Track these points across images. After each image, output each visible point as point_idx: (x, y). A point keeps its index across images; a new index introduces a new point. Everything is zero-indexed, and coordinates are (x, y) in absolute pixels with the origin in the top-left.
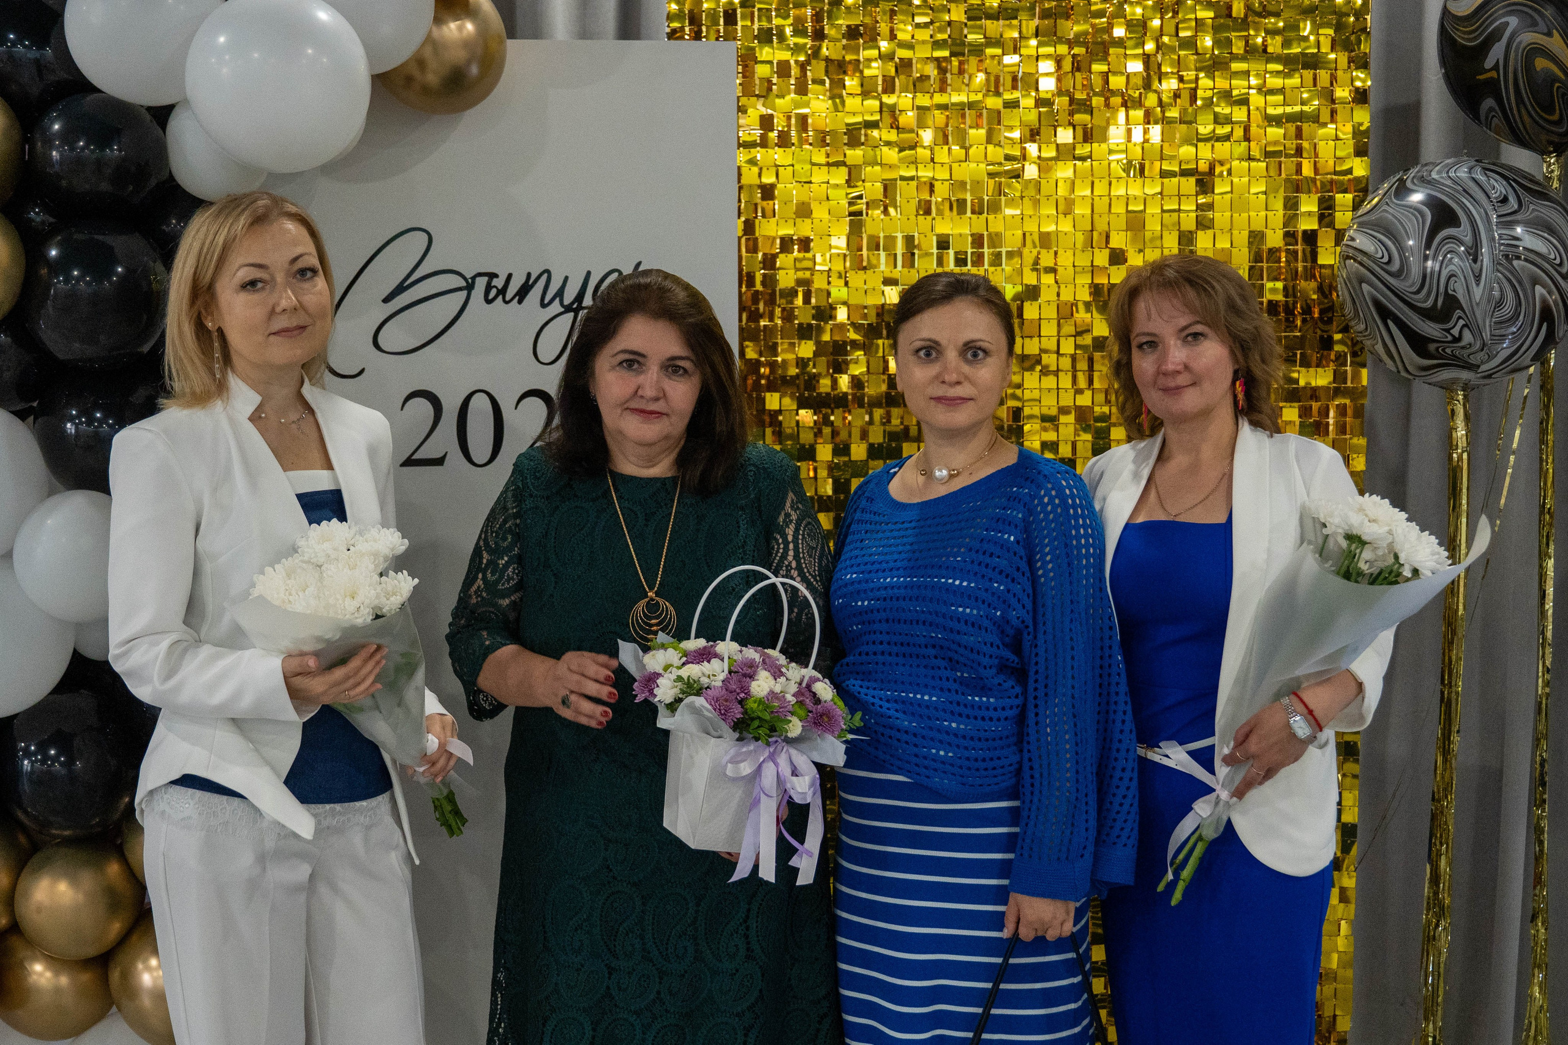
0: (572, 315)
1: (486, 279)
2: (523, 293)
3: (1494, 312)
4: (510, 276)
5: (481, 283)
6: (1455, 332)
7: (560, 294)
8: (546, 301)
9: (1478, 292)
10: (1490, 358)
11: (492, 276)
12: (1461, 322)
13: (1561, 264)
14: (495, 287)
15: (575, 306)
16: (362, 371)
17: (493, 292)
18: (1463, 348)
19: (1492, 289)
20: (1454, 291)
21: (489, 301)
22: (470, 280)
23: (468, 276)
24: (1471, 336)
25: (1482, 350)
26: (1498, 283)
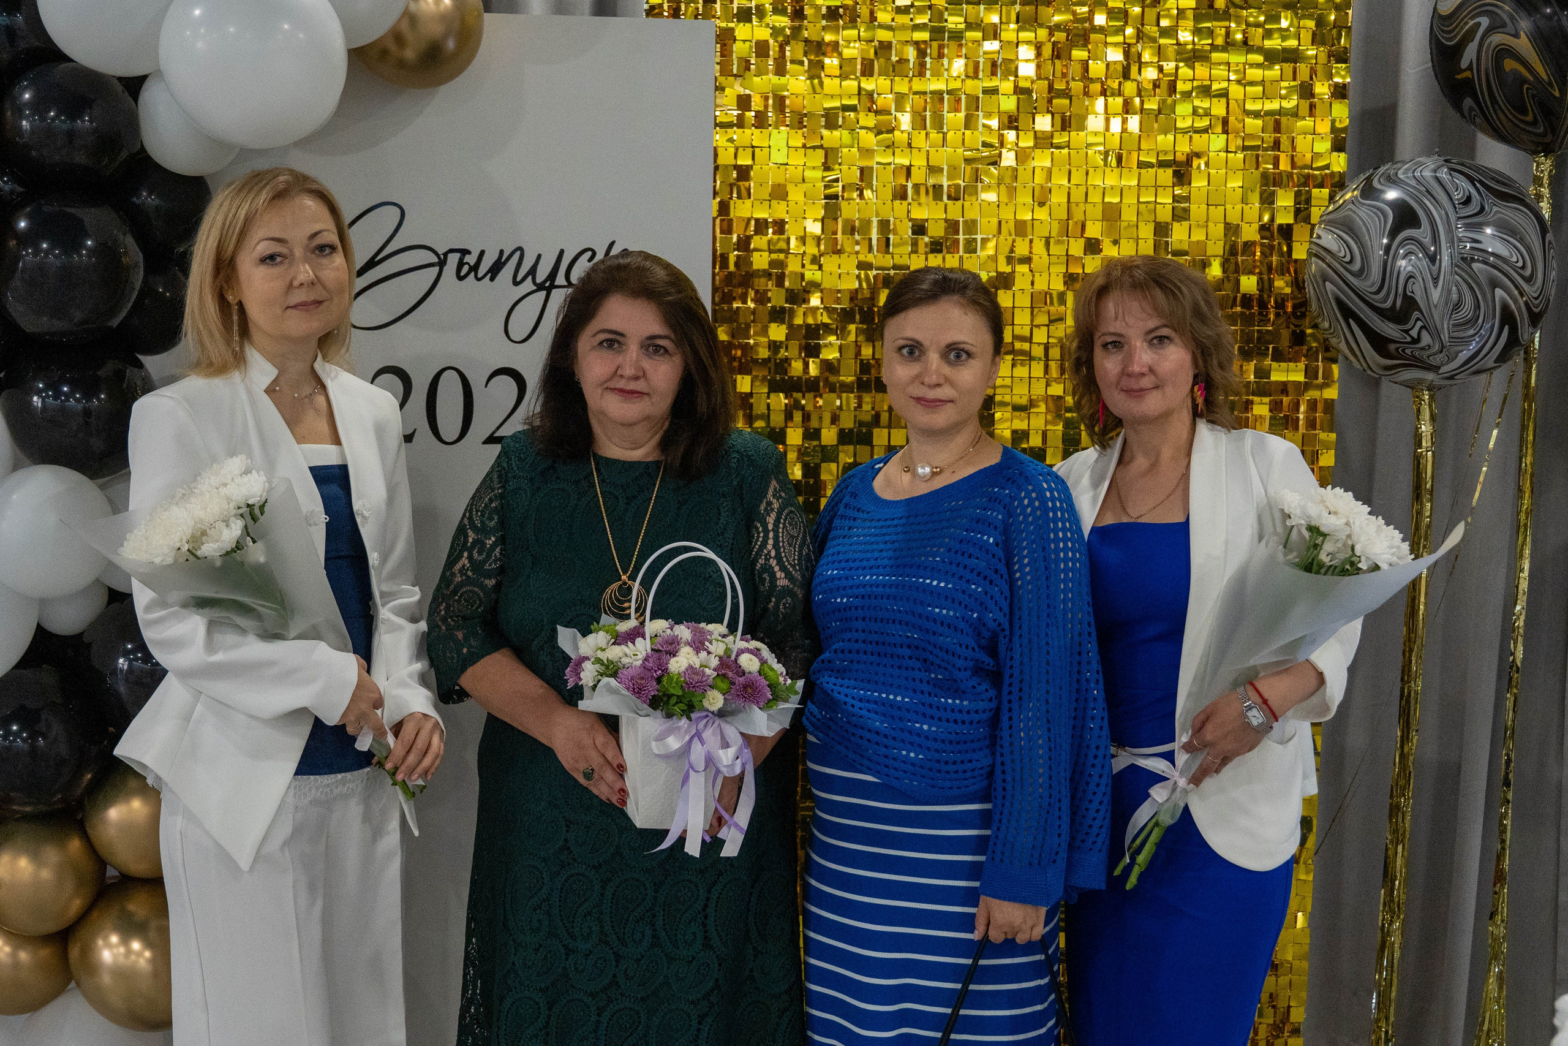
0: (544, 293)
1: (458, 255)
2: (495, 270)
3: (1452, 314)
4: (482, 253)
5: (453, 259)
6: (1414, 333)
7: (533, 271)
8: (519, 279)
9: (1436, 294)
10: (1451, 359)
11: (465, 252)
12: (1419, 324)
13: (1523, 267)
14: (467, 263)
15: (547, 284)
17: (466, 269)
18: (1423, 349)
19: (1450, 291)
20: (1412, 292)
21: (461, 278)
22: (442, 257)
23: (441, 252)
24: (1429, 337)
25: (1441, 352)
26: (1456, 286)
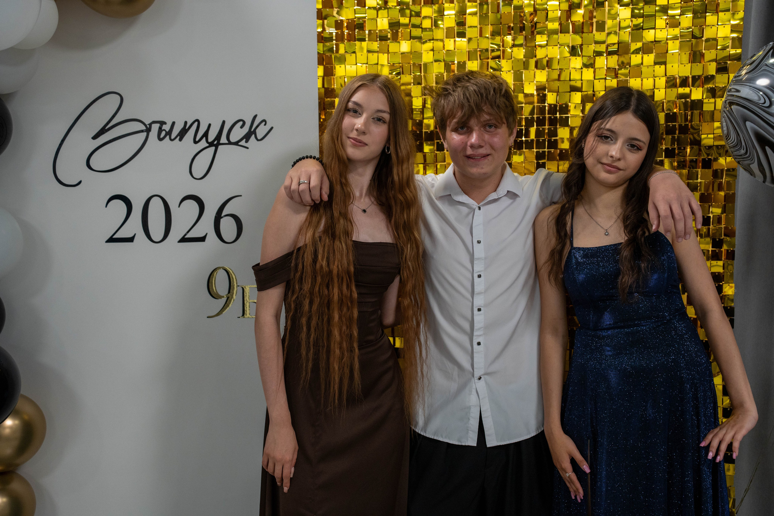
0: (213, 148)
1: (158, 125)
2: (182, 134)
4: (174, 123)
5: (155, 127)
7: (206, 135)
8: (197, 140)
11: (162, 123)
14: (164, 130)
15: (215, 143)
16: (80, 182)
17: (163, 134)
21: (160, 139)
22: (148, 126)
23: (147, 123)
